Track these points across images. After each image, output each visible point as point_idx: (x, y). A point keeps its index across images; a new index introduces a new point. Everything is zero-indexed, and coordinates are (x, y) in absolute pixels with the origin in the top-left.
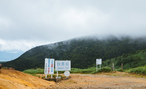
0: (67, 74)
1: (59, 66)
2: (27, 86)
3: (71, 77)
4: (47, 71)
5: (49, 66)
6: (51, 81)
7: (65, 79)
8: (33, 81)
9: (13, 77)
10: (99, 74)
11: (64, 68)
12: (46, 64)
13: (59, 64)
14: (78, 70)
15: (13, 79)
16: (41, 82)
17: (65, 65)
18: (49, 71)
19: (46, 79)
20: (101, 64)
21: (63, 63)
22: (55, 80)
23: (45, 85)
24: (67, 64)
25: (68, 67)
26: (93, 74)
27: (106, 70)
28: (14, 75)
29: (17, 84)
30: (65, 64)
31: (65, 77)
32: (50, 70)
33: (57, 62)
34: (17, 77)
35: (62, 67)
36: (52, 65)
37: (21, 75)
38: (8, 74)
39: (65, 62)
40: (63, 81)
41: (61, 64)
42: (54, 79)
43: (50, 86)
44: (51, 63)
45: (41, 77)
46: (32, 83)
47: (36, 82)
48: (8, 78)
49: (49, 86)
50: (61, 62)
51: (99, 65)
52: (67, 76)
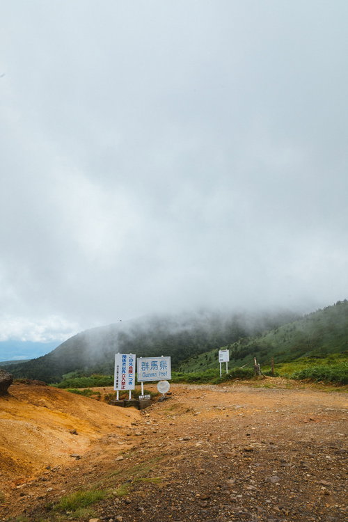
0: (164, 388)
1: (147, 372)
2: (75, 433)
3: (171, 394)
4: (120, 383)
5: (123, 371)
6: (130, 406)
7: (160, 400)
8: (90, 415)
9: (39, 408)
10: (230, 382)
11: (158, 374)
12: (118, 367)
13: (145, 366)
14: (179, 375)
15: (39, 413)
16: (109, 415)
17: (159, 368)
18: (123, 383)
19: (117, 404)
20: (228, 360)
21: (154, 364)
22: (138, 405)
23: (119, 423)
24: (163, 366)
25: (165, 371)
26: (214, 384)
27: (243, 373)
28: (43, 400)
29: (50, 433)
30: (158, 364)
31: (158, 394)
32: (127, 380)
33: (140, 360)
34: (49, 405)
35: (152, 371)
36: (131, 368)
37: (60, 398)
38: (27, 399)
39: (158, 360)
40: (155, 406)
41: (150, 366)
42: (134, 402)
43: (133, 424)
44: (127, 363)
45: (103, 396)
46: (88, 420)
47: (97, 415)
48: (26, 411)
49: (130, 425)
50: (149, 360)
51: (225, 363)
52: (163, 392)
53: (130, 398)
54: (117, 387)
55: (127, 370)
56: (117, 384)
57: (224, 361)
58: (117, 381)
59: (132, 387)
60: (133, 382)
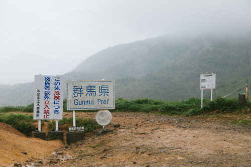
0: (104, 119)
1: (79, 98)
4: (41, 111)
5: (47, 97)
7: (98, 134)
11: (96, 102)
12: (39, 91)
13: (78, 91)
17: (98, 94)
18: (46, 112)
20: (214, 87)
24: (103, 91)
32: (52, 107)
35: (89, 98)
41: (85, 92)
44: (52, 87)
51: (209, 91)
52: (104, 124)
53: (57, 129)
54: (38, 115)
55: (52, 96)
56: (38, 112)
57: (208, 87)
58: (38, 108)
59: (60, 116)
60: (61, 110)
